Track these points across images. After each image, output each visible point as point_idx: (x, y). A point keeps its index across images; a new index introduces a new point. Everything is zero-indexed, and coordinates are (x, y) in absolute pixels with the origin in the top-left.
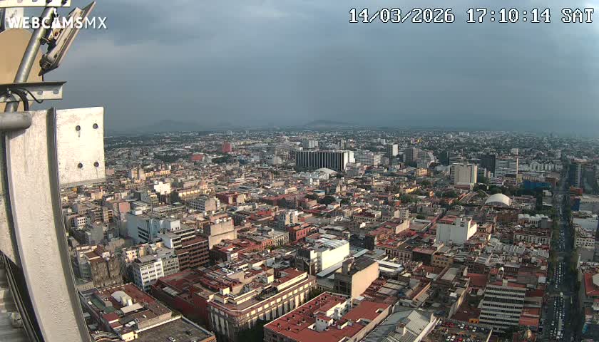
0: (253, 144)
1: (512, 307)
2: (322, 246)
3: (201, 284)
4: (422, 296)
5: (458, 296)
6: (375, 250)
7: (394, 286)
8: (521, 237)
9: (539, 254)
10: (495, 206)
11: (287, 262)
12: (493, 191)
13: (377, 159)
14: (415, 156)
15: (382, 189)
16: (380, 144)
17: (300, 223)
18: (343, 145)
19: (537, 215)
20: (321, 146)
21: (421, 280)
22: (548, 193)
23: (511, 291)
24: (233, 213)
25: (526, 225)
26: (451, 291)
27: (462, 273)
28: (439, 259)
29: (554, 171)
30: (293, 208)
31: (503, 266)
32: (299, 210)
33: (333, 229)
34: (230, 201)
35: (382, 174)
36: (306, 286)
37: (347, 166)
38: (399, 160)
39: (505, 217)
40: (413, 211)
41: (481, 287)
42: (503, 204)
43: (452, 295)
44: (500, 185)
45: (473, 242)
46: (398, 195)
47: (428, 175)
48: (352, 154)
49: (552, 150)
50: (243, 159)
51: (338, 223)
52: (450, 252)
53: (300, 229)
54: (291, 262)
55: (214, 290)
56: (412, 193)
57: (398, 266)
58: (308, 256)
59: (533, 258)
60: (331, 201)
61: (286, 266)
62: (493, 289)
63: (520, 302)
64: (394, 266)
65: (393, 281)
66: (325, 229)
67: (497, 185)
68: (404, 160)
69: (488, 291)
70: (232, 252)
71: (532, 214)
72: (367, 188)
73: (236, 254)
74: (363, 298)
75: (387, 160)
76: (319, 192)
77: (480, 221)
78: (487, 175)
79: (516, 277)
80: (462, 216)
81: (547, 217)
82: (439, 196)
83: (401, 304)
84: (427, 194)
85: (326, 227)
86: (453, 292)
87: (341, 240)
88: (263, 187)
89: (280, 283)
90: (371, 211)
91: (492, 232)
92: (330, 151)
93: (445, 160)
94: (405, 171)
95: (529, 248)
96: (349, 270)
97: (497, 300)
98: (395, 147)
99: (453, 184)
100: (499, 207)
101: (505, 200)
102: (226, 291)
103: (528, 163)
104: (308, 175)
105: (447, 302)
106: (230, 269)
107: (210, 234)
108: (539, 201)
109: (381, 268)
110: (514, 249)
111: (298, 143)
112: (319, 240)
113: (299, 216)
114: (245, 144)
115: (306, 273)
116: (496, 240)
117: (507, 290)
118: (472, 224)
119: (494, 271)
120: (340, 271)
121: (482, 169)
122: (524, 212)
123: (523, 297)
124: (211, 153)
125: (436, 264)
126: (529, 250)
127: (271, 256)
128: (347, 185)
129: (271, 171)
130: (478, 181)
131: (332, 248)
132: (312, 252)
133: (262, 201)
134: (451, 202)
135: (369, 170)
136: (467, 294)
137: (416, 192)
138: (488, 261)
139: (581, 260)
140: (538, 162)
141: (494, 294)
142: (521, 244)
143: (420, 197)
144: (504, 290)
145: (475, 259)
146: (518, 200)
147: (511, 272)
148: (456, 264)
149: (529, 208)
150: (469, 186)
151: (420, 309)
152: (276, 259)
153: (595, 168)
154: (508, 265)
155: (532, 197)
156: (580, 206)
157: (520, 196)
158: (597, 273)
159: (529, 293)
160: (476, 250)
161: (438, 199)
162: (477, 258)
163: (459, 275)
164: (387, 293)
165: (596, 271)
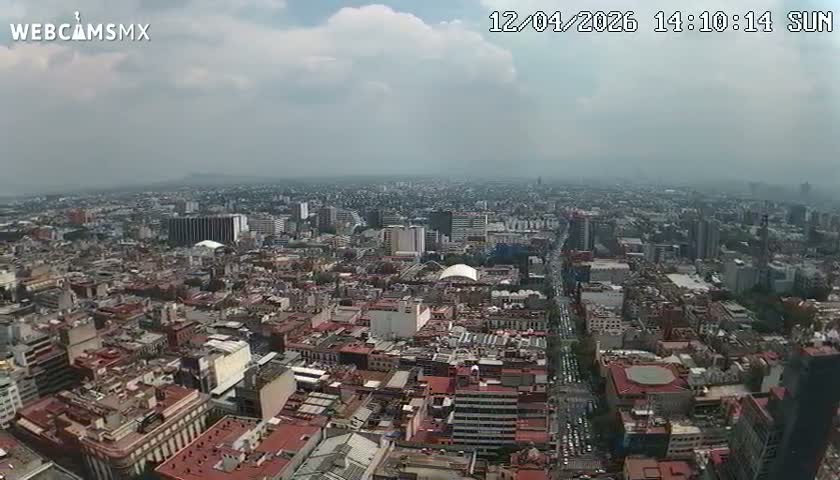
0: (115, 210)
1: (501, 420)
2: (213, 352)
3: (67, 415)
4: (363, 413)
5: (416, 409)
6: (287, 352)
7: (320, 402)
9: (530, 343)
10: (455, 282)
11: (171, 376)
12: (451, 261)
13: (279, 225)
14: (333, 218)
15: (289, 266)
16: (282, 203)
17: (181, 320)
18: (231, 207)
19: (522, 291)
20: (203, 210)
21: (357, 391)
22: (535, 260)
23: (495, 397)
24: (94, 310)
25: (506, 306)
26: (403, 404)
27: (416, 377)
28: (379, 359)
29: (545, 229)
30: (169, 300)
31: (476, 363)
32: (177, 301)
33: (224, 327)
34: (89, 293)
35: (286, 245)
36: (200, 409)
37: (239, 237)
38: (311, 225)
39: (474, 296)
40: (335, 294)
41: (447, 395)
42: (467, 278)
43: (405, 407)
44: (460, 253)
45: (425, 334)
46: (311, 274)
47: (352, 245)
48: (244, 219)
49: (540, 201)
50: (101, 232)
51: (232, 318)
52: (394, 349)
53: (181, 329)
54: (175, 377)
55: (85, 423)
56: (331, 270)
57: (322, 373)
58: (197, 366)
59: (522, 351)
60: (219, 286)
61: (170, 383)
62: (466, 396)
63: (512, 411)
64: (316, 373)
65: (317, 394)
66: (215, 327)
67: (455, 253)
68: (317, 224)
69: (458, 399)
70: (99, 367)
71: (512, 288)
72: (268, 266)
73: (104, 370)
74: (279, 420)
75: (294, 226)
76: (202, 275)
77: (434, 302)
78: (440, 241)
79: (499, 378)
80: (406, 298)
81: (537, 293)
82: (371, 273)
83: (334, 425)
84: (353, 271)
85: (216, 324)
86: (408, 404)
87: (237, 340)
88: (129, 272)
89: (165, 407)
90: (275, 298)
91: (454, 317)
92: (214, 216)
93: (375, 222)
94: (318, 239)
95: (514, 336)
96: (254, 382)
97: (476, 411)
98: (304, 207)
99: (390, 255)
100: (461, 282)
101: (470, 272)
102: (100, 423)
103: (501, 220)
104: (186, 252)
105: (400, 418)
106: (99, 391)
107: (68, 343)
108: (524, 271)
109: (298, 377)
110: (491, 339)
111: (172, 207)
112: (209, 343)
113: (179, 310)
114: (103, 212)
115: (197, 391)
116: (461, 329)
117: (488, 397)
118: (422, 310)
119: (465, 372)
120: (241, 385)
121: (432, 232)
122: (501, 288)
123: (515, 404)
124: (63, 226)
125: (375, 366)
126: (513, 340)
127: (149, 370)
128: (240, 264)
129: (138, 247)
130: (426, 249)
131: (227, 354)
132: (201, 360)
133: (128, 291)
134: (388, 279)
135: (268, 241)
136: (428, 406)
137: (338, 269)
138: (453, 360)
139: (601, 348)
140: (519, 219)
141: (470, 403)
142: (500, 332)
143: (342, 275)
144: (483, 396)
145: (432, 356)
146: (490, 273)
147: (488, 371)
148: (404, 364)
149: (506, 282)
150: (414, 256)
151: (362, 431)
152: (155, 373)
153: (612, 225)
154: (483, 361)
155: (512, 266)
156: (592, 275)
157: (492, 266)
158: (631, 364)
159: (523, 398)
160: (432, 344)
161: (369, 277)
162: (435, 355)
163: (413, 380)
164: (312, 412)
165: (629, 361)
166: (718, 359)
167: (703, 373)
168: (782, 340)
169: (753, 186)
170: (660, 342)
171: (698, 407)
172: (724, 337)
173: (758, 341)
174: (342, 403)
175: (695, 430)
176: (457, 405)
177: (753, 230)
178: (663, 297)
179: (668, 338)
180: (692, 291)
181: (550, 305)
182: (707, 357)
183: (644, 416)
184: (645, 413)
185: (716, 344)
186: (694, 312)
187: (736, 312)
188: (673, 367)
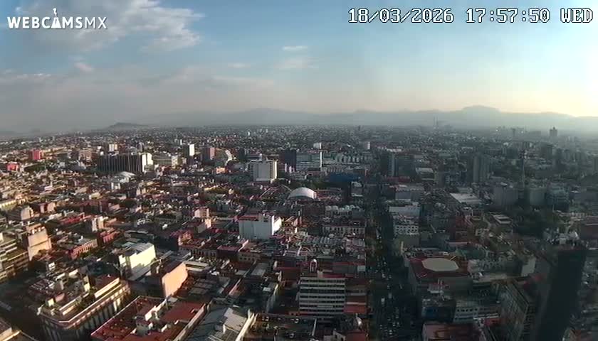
0: (59, 150)
1: (334, 298)
2: (129, 250)
3: (29, 296)
5: (272, 290)
6: (180, 251)
7: (204, 286)
8: (331, 229)
9: (354, 244)
10: (299, 200)
11: (99, 269)
12: (296, 185)
13: (175, 161)
14: (212, 155)
15: (181, 189)
16: (177, 144)
17: (106, 228)
18: (141, 148)
19: (347, 206)
20: (120, 149)
21: (231, 278)
22: (357, 184)
23: (329, 281)
24: (46, 222)
25: (335, 217)
26: (263, 287)
27: (272, 267)
28: (246, 255)
29: (363, 162)
30: (98, 214)
31: (314, 258)
32: (104, 215)
33: (136, 233)
34: (42, 210)
35: (180, 174)
36: (121, 292)
37: (145, 169)
38: (196, 160)
40: (214, 209)
41: (295, 280)
42: (308, 197)
43: (266, 289)
44: (303, 179)
45: (278, 237)
46: (197, 195)
47: (226, 173)
48: (150, 155)
49: (360, 142)
50: (50, 166)
51: (142, 226)
52: (256, 248)
53: (106, 235)
54: (102, 269)
55: (40, 302)
56: (210, 192)
57: (205, 265)
58: (118, 261)
59: (348, 248)
60: (134, 204)
61: (99, 273)
62: (307, 281)
63: (342, 292)
64: (200, 265)
65: (202, 280)
66: (130, 233)
67: (300, 179)
68: (201, 160)
69: (303, 283)
70: (49, 262)
71: (341, 206)
72: (166, 189)
73: (53, 264)
74: (176, 299)
75: (185, 161)
76: (121, 196)
77: (284, 215)
78: (288, 170)
79: (331, 269)
80: (264, 211)
81: (358, 207)
82: (239, 194)
83: (215, 302)
84: (226, 193)
85: (130, 231)
86: (267, 287)
87: (146, 243)
88: (70, 194)
89: (96, 291)
90: (173, 212)
91: (299, 225)
92: (129, 154)
93: (242, 157)
94: (202, 170)
95: (341, 238)
96: (157, 272)
97: (315, 291)
98: (192, 147)
99: (252, 180)
100: (304, 200)
101: (311, 193)
102: (51, 302)
103: (333, 157)
104: (109, 179)
105: (262, 297)
106: (50, 280)
107: (28, 245)
108: (348, 192)
109: (189, 268)
110: (327, 240)
111: (99, 148)
112: (125, 245)
113: (104, 222)
114: (52, 151)
115: (118, 279)
116: (303, 233)
117: (323, 281)
118: (276, 219)
119: (306, 264)
120: (149, 274)
121: (282, 164)
122: (332, 204)
123: (343, 286)
124: (23, 162)
125: (243, 260)
126: (342, 241)
127: (84, 264)
128: (147, 188)
129: (75, 177)
130: (278, 177)
131: (138, 252)
132: (120, 257)
133: (69, 208)
134: (251, 198)
135: (168, 171)
137: (215, 191)
138: (297, 255)
139: (404, 246)
140: (345, 155)
141: (311, 286)
142: (331, 235)
143: (219, 195)
144: (320, 281)
145: (283, 253)
146: (324, 193)
147: (324, 263)
148: (264, 259)
149: (337, 200)
150: (270, 181)
151: (234, 306)
152: (89, 267)
153: (412, 158)
154: (320, 256)
155: (339, 189)
156: (397, 194)
157: (325, 189)
158: (426, 258)
159: (349, 282)
160: (283, 244)
161: (237, 197)
162: (286, 252)
163: (269, 270)
164: (198, 293)
165: (425, 255)
166: (489, 253)
167: (478, 263)
169: (514, 130)
170: (447, 242)
171: (475, 288)
172: (493, 238)
174: (221, 286)
175: (473, 304)
176: (302, 288)
177: (514, 162)
178: (449, 210)
179: (453, 239)
180: (469, 205)
182: (481, 252)
183: (436, 295)
184: (437, 292)
185: (488, 243)
186: (471, 220)
187: (501, 220)
188: (456, 259)
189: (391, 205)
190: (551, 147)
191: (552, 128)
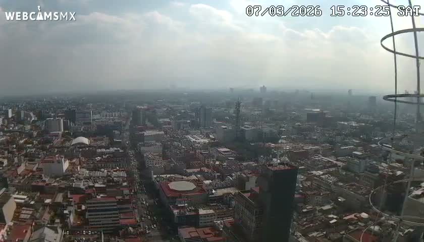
1: (111, 214)
4: (47, 217)
5: (70, 212)
6: (9, 188)
7: (28, 212)
8: (101, 166)
9: (118, 174)
10: (79, 146)
12: (76, 135)
14: (22, 116)
15: (5, 143)
19: (111, 148)
21: (42, 205)
22: (117, 132)
23: (105, 203)
25: (104, 157)
27: (67, 196)
28: (50, 188)
29: (120, 116)
31: (93, 186)
35: (4, 132)
38: (13, 121)
39: (88, 153)
40: (26, 156)
41: (83, 204)
42: (84, 143)
43: (66, 212)
44: (80, 131)
45: (68, 173)
46: (15, 146)
47: (31, 130)
52: (54, 182)
56: (23, 143)
57: (25, 197)
59: (115, 179)
62: (92, 203)
63: (115, 210)
64: (23, 197)
67: (78, 131)
68: (16, 120)
69: (89, 205)
71: (107, 148)
74: (13, 223)
75: (6, 121)
77: (70, 157)
78: (70, 125)
79: (105, 193)
80: (57, 156)
81: (119, 149)
83: (36, 224)
84: (32, 143)
86: (65, 210)
91: (80, 164)
93: (41, 117)
94: (17, 128)
95: (109, 172)
97: (98, 211)
98: (10, 111)
99: (48, 134)
100: (82, 145)
101: (85, 141)
103: (99, 113)
105: (63, 218)
108: (111, 138)
109: (16, 200)
110: (98, 174)
116: (84, 170)
117: (102, 203)
118: (65, 161)
119: (89, 191)
121: (66, 121)
122: (101, 147)
123: (116, 206)
125: (48, 192)
126: (109, 173)
130: (64, 130)
134: (48, 147)
136: (75, 210)
137: (26, 142)
138: (82, 185)
139: (154, 174)
140: (107, 112)
141: (94, 207)
142: (102, 170)
143: (28, 145)
144: (100, 203)
145: (72, 184)
146: (95, 140)
147: (100, 190)
148: (61, 190)
149: (103, 144)
150: (59, 133)
151: (48, 225)
153: (154, 112)
154: (97, 185)
155: (105, 136)
156: (145, 138)
157: (95, 137)
158: (171, 181)
159: (119, 202)
160: (72, 178)
161: (39, 146)
162: (74, 184)
163: (65, 198)
164: (25, 218)
165: (170, 180)
166: (218, 175)
167: (211, 183)
168: (254, 164)
169: (232, 89)
170: (185, 169)
171: (211, 200)
172: (219, 165)
173: (239, 165)
174: (37, 212)
175: (211, 211)
176: (88, 209)
177: (232, 111)
178: (184, 147)
179: (189, 167)
180: (199, 143)
181: (125, 155)
182: (211, 175)
183: (183, 207)
184: (183, 205)
185: (216, 169)
186: (201, 153)
187: (224, 152)
188: (194, 181)
189: (142, 145)
190: (261, 99)
191: (262, 86)
